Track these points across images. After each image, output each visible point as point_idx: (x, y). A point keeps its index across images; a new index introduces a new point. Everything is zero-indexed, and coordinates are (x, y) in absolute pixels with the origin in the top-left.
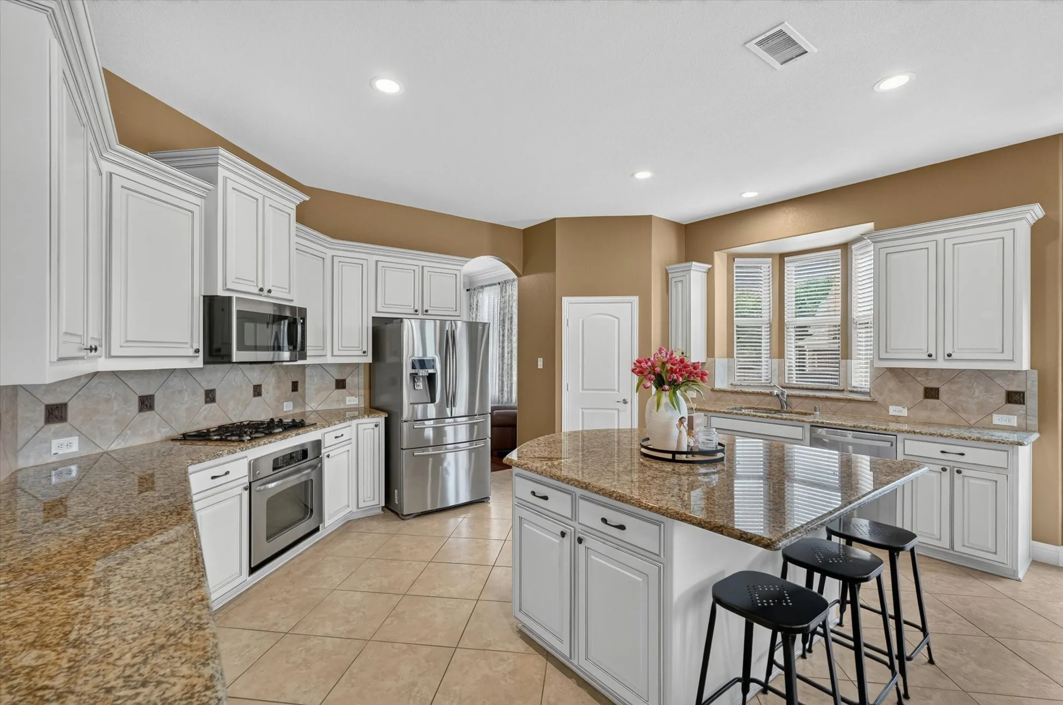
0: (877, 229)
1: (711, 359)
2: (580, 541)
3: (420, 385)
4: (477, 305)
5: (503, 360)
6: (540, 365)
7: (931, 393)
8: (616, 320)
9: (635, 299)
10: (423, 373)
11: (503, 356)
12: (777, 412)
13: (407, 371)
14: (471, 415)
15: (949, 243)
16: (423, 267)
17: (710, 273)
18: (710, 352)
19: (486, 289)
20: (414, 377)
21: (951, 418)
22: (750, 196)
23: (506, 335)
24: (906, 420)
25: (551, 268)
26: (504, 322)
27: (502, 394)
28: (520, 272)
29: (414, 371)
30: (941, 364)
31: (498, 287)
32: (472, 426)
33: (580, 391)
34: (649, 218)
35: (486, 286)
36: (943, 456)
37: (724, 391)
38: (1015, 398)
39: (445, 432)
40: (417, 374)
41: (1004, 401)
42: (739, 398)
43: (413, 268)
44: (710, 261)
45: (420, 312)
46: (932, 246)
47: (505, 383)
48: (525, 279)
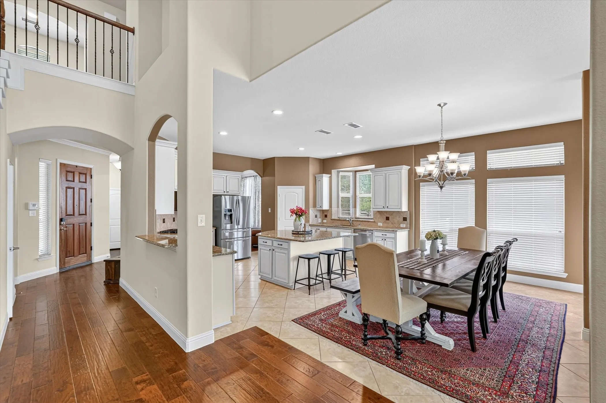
0: (375, 168)
1: (331, 209)
2: (274, 250)
3: (227, 218)
4: (244, 185)
5: (255, 209)
6: (270, 211)
7: (388, 219)
8: (297, 195)
9: (304, 187)
10: (229, 213)
11: (255, 207)
12: (349, 226)
13: (223, 213)
14: (243, 228)
15: (388, 174)
16: (227, 176)
17: (330, 178)
18: (331, 206)
19: (248, 178)
20: (225, 215)
21: (392, 226)
22: (340, 154)
23: (257, 198)
24: (382, 227)
25: (274, 175)
26: (256, 193)
27: (255, 223)
28: (262, 176)
29: (225, 213)
30: (386, 210)
31: (253, 177)
32: (243, 232)
33: (284, 220)
34: (308, 158)
35: (248, 177)
36: (382, 236)
37: (335, 220)
38: (405, 219)
39: (234, 234)
40: (226, 214)
41: (403, 220)
42: (339, 222)
43: (223, 176)
44: (330, 173)
45: (225, 192)
46: (384, 174)
47: (256, 219)
48: (264, 178)
